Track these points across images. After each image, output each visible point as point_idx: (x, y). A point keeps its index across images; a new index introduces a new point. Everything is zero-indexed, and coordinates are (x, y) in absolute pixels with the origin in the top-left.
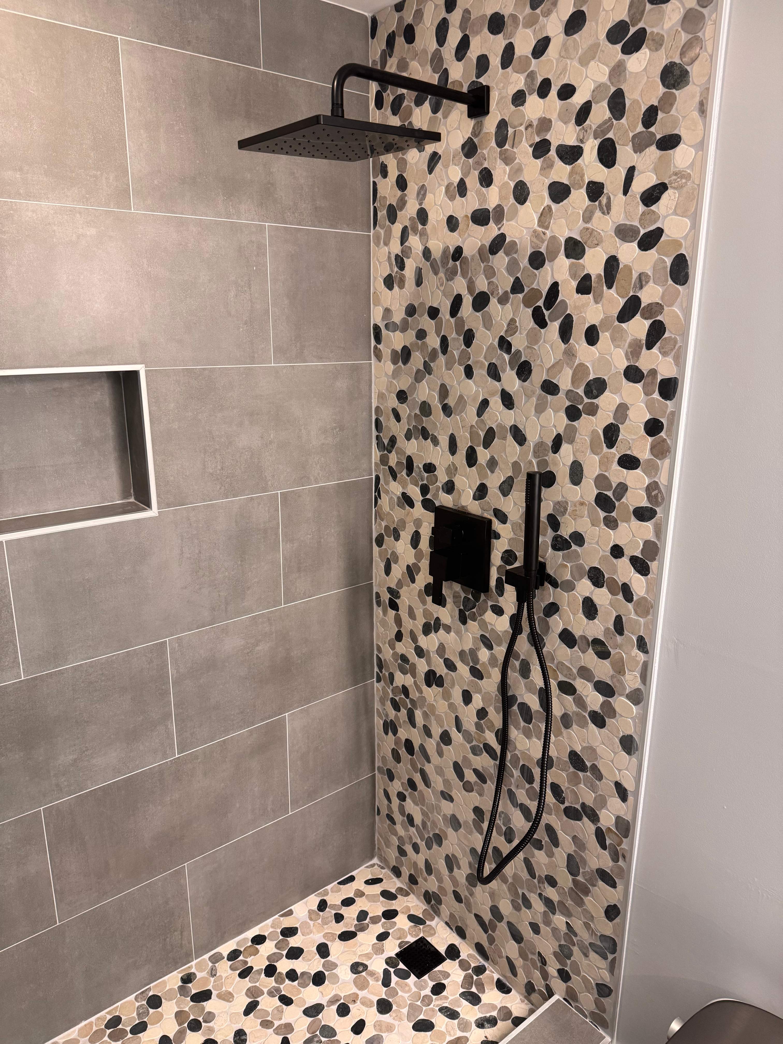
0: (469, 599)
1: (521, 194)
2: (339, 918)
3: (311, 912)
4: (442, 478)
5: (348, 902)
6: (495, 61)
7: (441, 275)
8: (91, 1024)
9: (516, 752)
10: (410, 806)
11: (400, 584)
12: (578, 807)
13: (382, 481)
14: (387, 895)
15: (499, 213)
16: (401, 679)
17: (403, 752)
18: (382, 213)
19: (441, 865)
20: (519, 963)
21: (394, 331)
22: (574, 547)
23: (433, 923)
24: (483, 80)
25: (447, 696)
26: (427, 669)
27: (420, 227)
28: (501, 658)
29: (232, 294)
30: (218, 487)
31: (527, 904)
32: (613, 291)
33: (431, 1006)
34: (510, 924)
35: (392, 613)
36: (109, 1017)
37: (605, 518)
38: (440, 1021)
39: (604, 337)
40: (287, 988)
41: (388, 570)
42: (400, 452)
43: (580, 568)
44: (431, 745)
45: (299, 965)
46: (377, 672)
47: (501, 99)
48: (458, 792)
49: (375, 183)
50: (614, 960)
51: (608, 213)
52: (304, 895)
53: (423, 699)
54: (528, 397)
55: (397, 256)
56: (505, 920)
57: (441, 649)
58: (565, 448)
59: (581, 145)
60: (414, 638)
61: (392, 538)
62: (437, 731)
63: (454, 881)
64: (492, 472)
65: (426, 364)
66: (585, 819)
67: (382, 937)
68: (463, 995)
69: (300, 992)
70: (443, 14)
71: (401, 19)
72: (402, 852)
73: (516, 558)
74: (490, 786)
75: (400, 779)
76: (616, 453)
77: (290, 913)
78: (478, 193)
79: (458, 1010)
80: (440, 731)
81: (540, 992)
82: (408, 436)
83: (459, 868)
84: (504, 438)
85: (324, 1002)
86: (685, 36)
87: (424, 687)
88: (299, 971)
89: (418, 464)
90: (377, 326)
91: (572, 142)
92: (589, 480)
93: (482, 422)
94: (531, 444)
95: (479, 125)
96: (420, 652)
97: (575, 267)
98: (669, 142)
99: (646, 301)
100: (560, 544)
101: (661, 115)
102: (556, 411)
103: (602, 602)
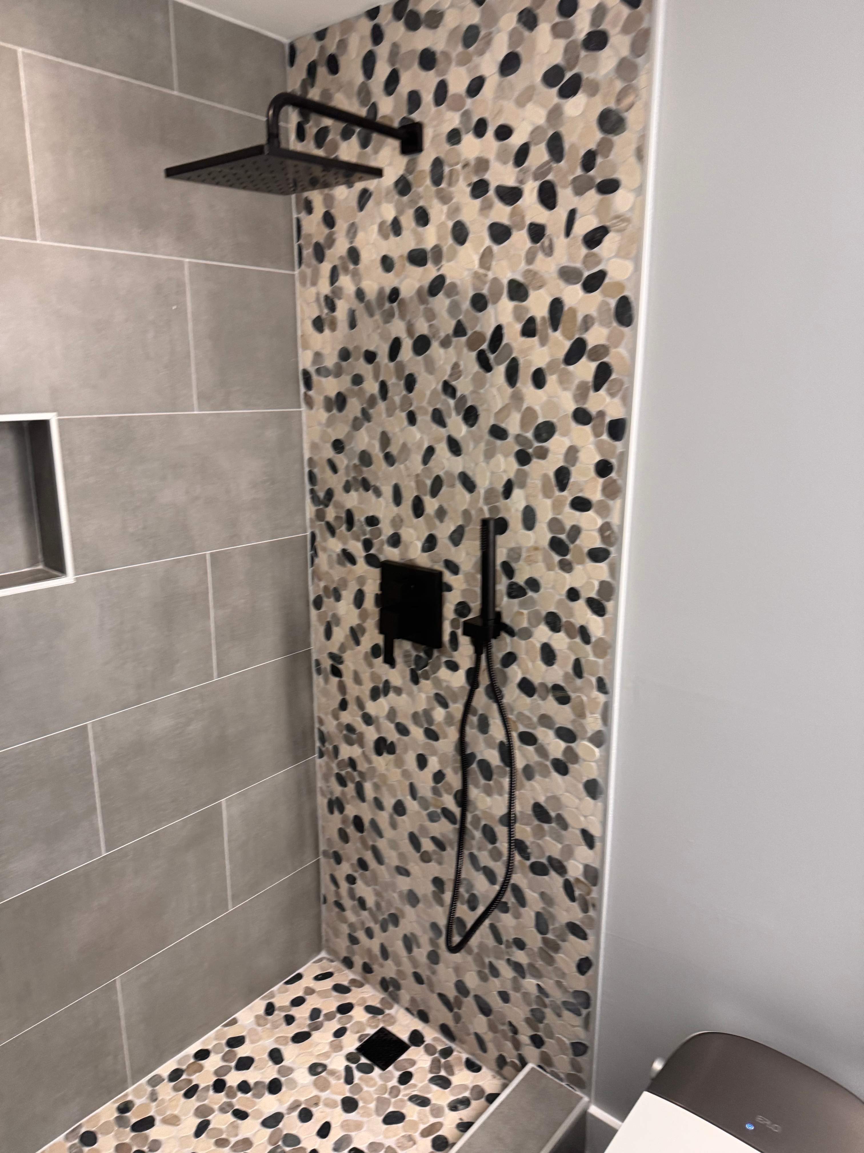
0: (421, 656)
1: (460, 235)
2: (289, 1020)
3: (257, 1017)
4: (387, 530)
5: (298, 1002)
6: (428, 98)
7: (378, 317)
9: (477, 813)
10: (362, 889)
11: (343, 648)
12: (544, 861)
13: (318, 539)
14: (339, 989)
15: (438, 254)
16: (346, 751)
17: (351, 830)
18: (308, 252)
19: (399, 947)
20: (488, 1037)
21: (327, 376)
22: (530, 593)
23: (392, 1012)
24: (416, 117)
25: (399, 763)
26: (376, 736)
27: (351, 267)
28: (458, 715)
29: (150, 335)
30: (140, 549)
31: (495, 972)
32: (558, 334)
33: (400, 1097)
34: (477, 998)
35: (335, 680)
37: (561, 562)
38: (412, 1111)
39: (552, 380)
40: (240, 1101)
41: (328, 634)
42: (338, 506)
43: (537, 613)
44: (383, 818)
45: (251, 1076)
46: (319, 747)
47: (434, 137)
48: (415, 866)
49: (298, 220)
50: (588, 1015)
51: (551, 255)
52: (248, 1000)
53: (373, 770)
54: (477, 442)
55: (327, 297)
56: (472, 994)
57: (392, 714)
58: (517, 493)
59: (521, 187)
60: (361, 705)
61: (332, 600)
62: (389, 802)
63: (414, 962)
64: (442, 521)
65: (364, 412)
66: (553, 873)
67: (340, 1033)
68: (432, 1080)
69: (255, 1104)
70: (370, 46)
71: (322, 49)
72: (353, 940)
73: (469, 610)
74: (451, 853)
75: (348, 860)
76: (568, 495)
77: (234, 1022)
78: (415, 232)
79: (428, 1096)
80: (393, 801)
81: (513, 1064)
82: (347, 488)
83: (419, 946)
84: (453, 486)
85: (283, 1110)
86: (619, 85)
87: (374, 757)
88: (252, 1082)
89: (360, 518)
90: (306, 371)
91: (511, 183)
92: (542, 525)
93: (428, 470)
94: (481, 490)
95: (413, 163)
96: (368, 719)
97: (519, 310)
98: (605, 188)
99: (592, 343)
100: (516, 592)
101: (600, 159)
102: (506, 456)
103: (560, 647)
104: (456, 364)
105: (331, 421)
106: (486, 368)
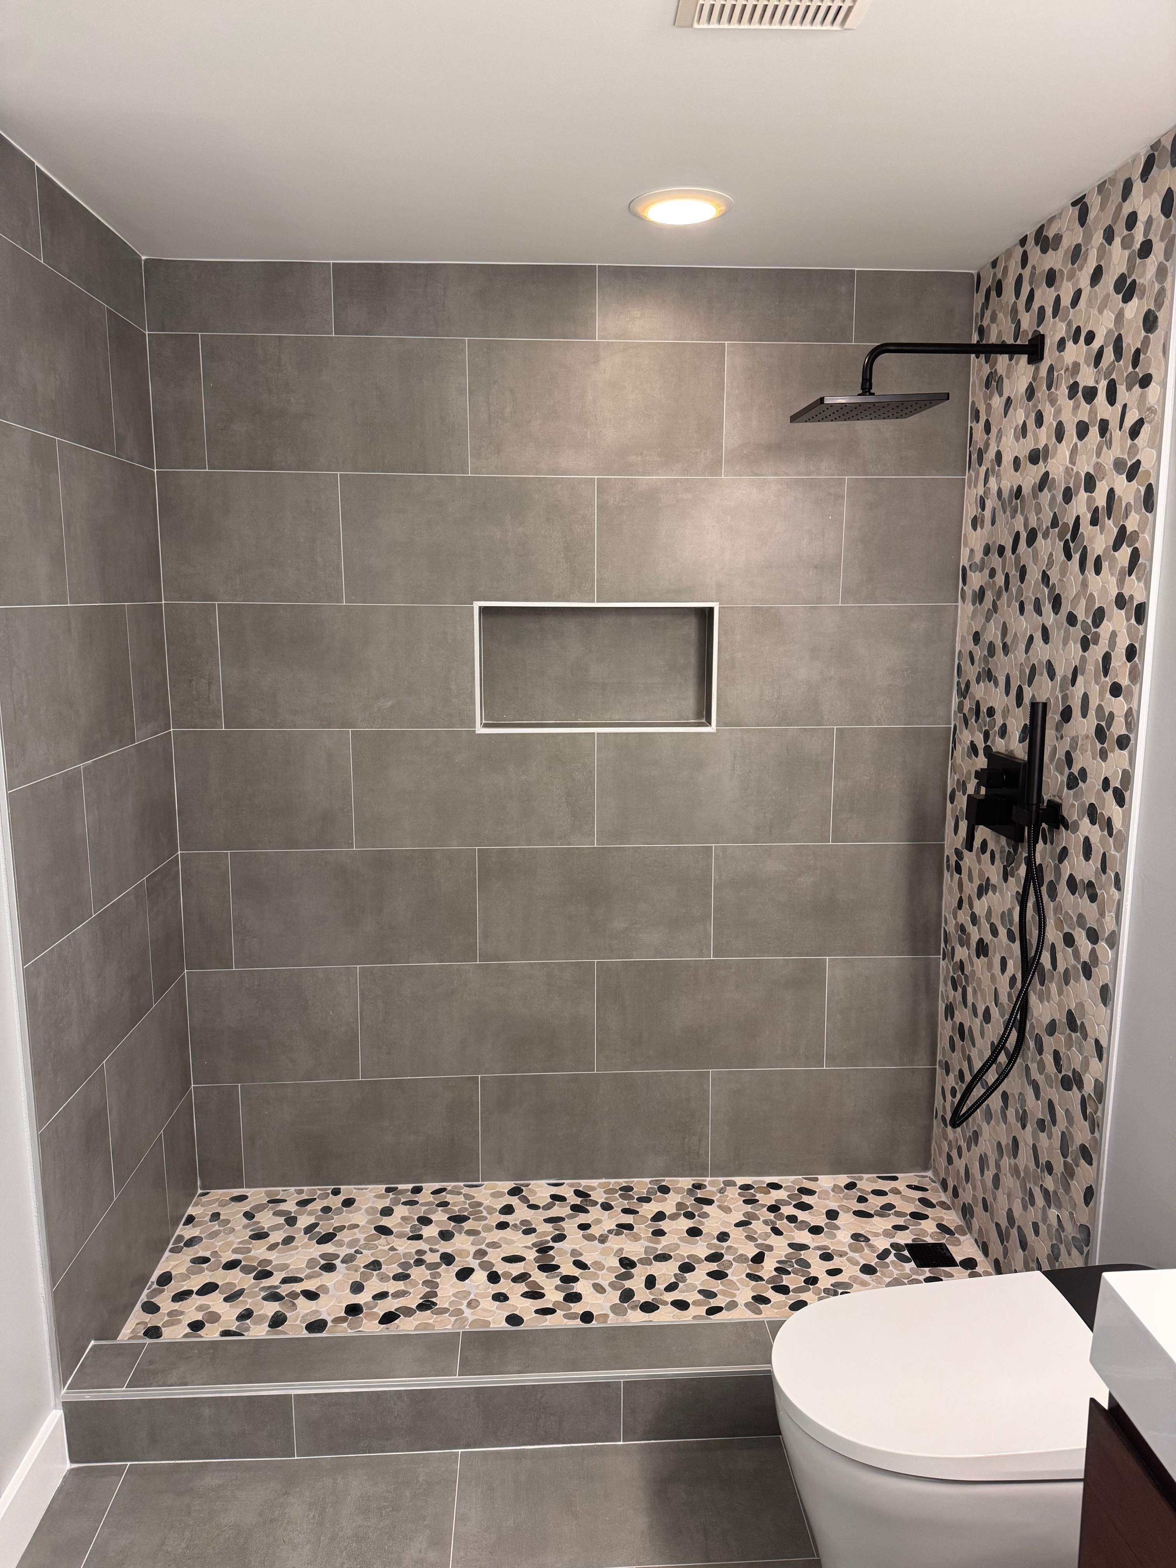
0: (1011, 852)
1: (1060, 433)
2: (862, 1199)
3: (836, 1186)
4: (999, 721)
5: (879, 1193)
6: (1049, 311)
7: (1008, 513)
8: (610, 1183)
9: (1032, 1019)
11: (963, 842)
12: (1070, 1074)
13: (958, 731)
14: (925, 1202)
15: (1046, 452)
16: (959, 953)
17: (957, 1039)
18: (974, 457)
19: (976, 1168)
21: (975, 572)
22: (1080, 784)
23: (962, 1238)
24: (1041, 330)
25: (990, 966)
26: (977, 937)
27: (997, 468)
29: (805, 541)
30: (773, 715)
31: (1032, 1199)
32: (1111, 522)
34: (1019, 1229)
35: (957, 876)
36: (624, 1184)
37: (1100, 750)
39: (1105, 566)
40: (782, 1224)
41: (956, 828)
42: (972, 697)
43: (1083, 806)
44: (977, 1026)
45: (803, 1215)
46: (943, 948)
47: (1052, 344)
49: (971, 427)
50: (1088, 1254)
51: (1110, 448)
52: (835, 1170)
53: (973, 973)
54: (1058, 630)
55: (981, 498)
56: (1016, 1224)
57: (989, 913)
58: (1080, 680)
59: (1097, 386)
60: (971, 904)
61: (962, 793)
62: (981, 1009)
63: (984, 1187)
65: (994, 603)
66: (1075, 1088)
67: (897, 1228)
69: (793, 1231)
70: (1020, 271)
71: (995, 274)
72: (950, 1160)
75: (954, 1072)
76: (1109, 681)
77: (816, 1180)
78: (1034, 434)
80: (983, 1008)
82: (978, 679)
83: (988, 1169)
84: (1042, 674)
85: (812, 1245)
86: (1157, 286)
87: (975, 959)
88: (799, 1219)
89: (983, 709)
90: (964, 569)
91: (1091, 384)
92: (1092, 712)
93: (1028, 659)
94: (1058, 678)
95: (1037, 370)
96: (974, 919)
97: (1090, 500)
98: (1146, 381)
99: (1129, 530)
100: (1072, 783)
101: (1142, 356)
102: (1075, 643)
103: (1095, 840)
104: (1051, 555)
105: (974, 613)
106: (1069, 556)
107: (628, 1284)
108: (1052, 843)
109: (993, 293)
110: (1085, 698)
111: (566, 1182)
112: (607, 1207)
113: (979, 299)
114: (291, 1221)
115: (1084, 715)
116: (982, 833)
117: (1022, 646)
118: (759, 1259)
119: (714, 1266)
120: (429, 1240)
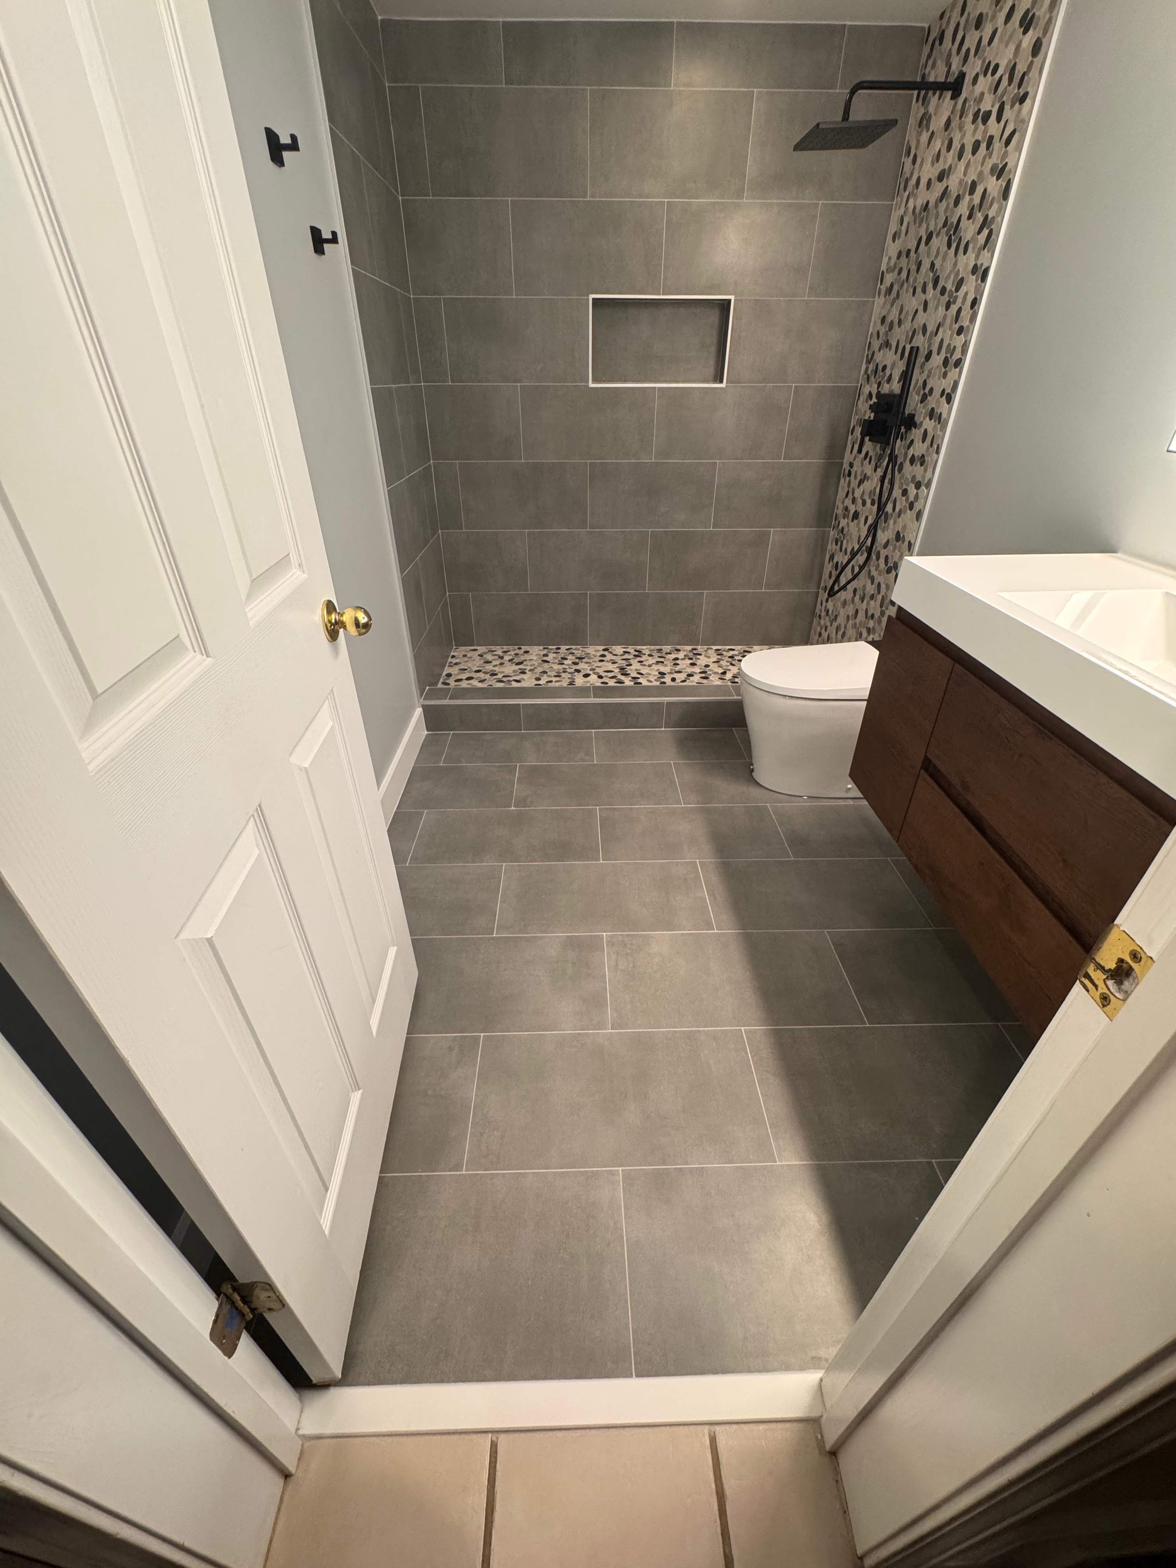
0: (881, 452)
1: (961, 153)
4: (888, 373)
6: (972, 52)
7: (917, 224)
8: (651, 647)
11: (855, 457)
12: (892, 565)
13: (862, 387)
15: (949, 171)
16: (842, 523)
17: (833, 571)
18: (902, 186)
21: (890, 273)
22: (928, 398)
24: (964, 69)
25: (858, 524)
26: (854, 510)
27: (915, 191)
29: (790, 251)
30: (759, 376)
35: (848, 479)
36: (658, 648)
37: (944, 373)
39: (970, 247)
41: (852, 450)
42: (875, 362)
43: (927, 410)
46: (834, 524)
47: (969, 80)
49: (904, 161)
51: (991, 157)
53: (848, 531)
54: (934, 300)
55: (902, 216)
57: (862, 494)
58: (940, 331)
59: (992, 109)
60: (853, 492)
65: (898, 293)
66: (893, 571)
70: (959, 20)
71: (941, 26)
76: (957, 326)
77: (752, 647)
78: (944, 157)
80: (851, 548)
82: (880, 348)
84: (919, 333)
86: (1047, 16)
87: (851, 523)
89: (880, 368)
90: (883, 272)
91: (988, 109)
92: (944, 350)
93: (912, 326)
94: (928, 334)
95: (956, 104)
96: (854, 501)
97: (971, 200)
98: (1022, 99)
99: (990, 216)
100: (924, 399)
101: (1026, 78)
102: (942, 306)
103: (930, 430)
104: (939, 248)
105: (884, 304)
106: (949, 246)
107: (663, 680)
108: (905, 440)
109: (937, 43)
110: (942, 340)
111: (630, 647)
112: (650, 655)
113: (926, 50)
114: (502, 658)
115: (938, 354)
116: (868, 445)
117: (910, 318)
118: (724, 673)
119: (703, 675)
120: (568, 665)
